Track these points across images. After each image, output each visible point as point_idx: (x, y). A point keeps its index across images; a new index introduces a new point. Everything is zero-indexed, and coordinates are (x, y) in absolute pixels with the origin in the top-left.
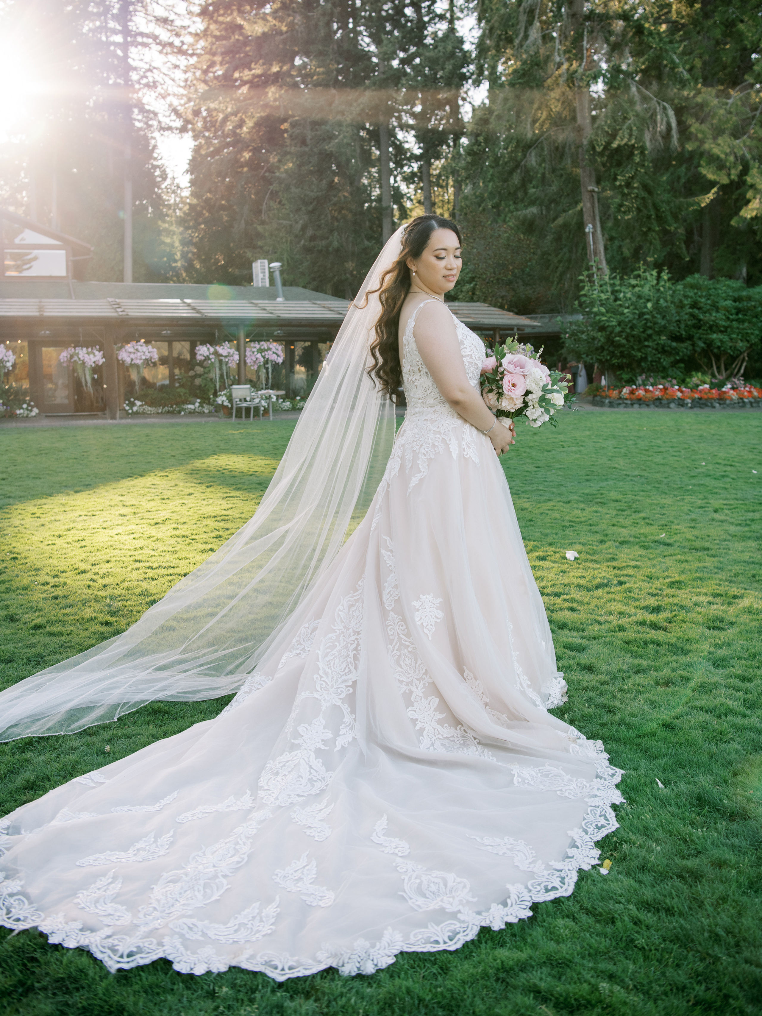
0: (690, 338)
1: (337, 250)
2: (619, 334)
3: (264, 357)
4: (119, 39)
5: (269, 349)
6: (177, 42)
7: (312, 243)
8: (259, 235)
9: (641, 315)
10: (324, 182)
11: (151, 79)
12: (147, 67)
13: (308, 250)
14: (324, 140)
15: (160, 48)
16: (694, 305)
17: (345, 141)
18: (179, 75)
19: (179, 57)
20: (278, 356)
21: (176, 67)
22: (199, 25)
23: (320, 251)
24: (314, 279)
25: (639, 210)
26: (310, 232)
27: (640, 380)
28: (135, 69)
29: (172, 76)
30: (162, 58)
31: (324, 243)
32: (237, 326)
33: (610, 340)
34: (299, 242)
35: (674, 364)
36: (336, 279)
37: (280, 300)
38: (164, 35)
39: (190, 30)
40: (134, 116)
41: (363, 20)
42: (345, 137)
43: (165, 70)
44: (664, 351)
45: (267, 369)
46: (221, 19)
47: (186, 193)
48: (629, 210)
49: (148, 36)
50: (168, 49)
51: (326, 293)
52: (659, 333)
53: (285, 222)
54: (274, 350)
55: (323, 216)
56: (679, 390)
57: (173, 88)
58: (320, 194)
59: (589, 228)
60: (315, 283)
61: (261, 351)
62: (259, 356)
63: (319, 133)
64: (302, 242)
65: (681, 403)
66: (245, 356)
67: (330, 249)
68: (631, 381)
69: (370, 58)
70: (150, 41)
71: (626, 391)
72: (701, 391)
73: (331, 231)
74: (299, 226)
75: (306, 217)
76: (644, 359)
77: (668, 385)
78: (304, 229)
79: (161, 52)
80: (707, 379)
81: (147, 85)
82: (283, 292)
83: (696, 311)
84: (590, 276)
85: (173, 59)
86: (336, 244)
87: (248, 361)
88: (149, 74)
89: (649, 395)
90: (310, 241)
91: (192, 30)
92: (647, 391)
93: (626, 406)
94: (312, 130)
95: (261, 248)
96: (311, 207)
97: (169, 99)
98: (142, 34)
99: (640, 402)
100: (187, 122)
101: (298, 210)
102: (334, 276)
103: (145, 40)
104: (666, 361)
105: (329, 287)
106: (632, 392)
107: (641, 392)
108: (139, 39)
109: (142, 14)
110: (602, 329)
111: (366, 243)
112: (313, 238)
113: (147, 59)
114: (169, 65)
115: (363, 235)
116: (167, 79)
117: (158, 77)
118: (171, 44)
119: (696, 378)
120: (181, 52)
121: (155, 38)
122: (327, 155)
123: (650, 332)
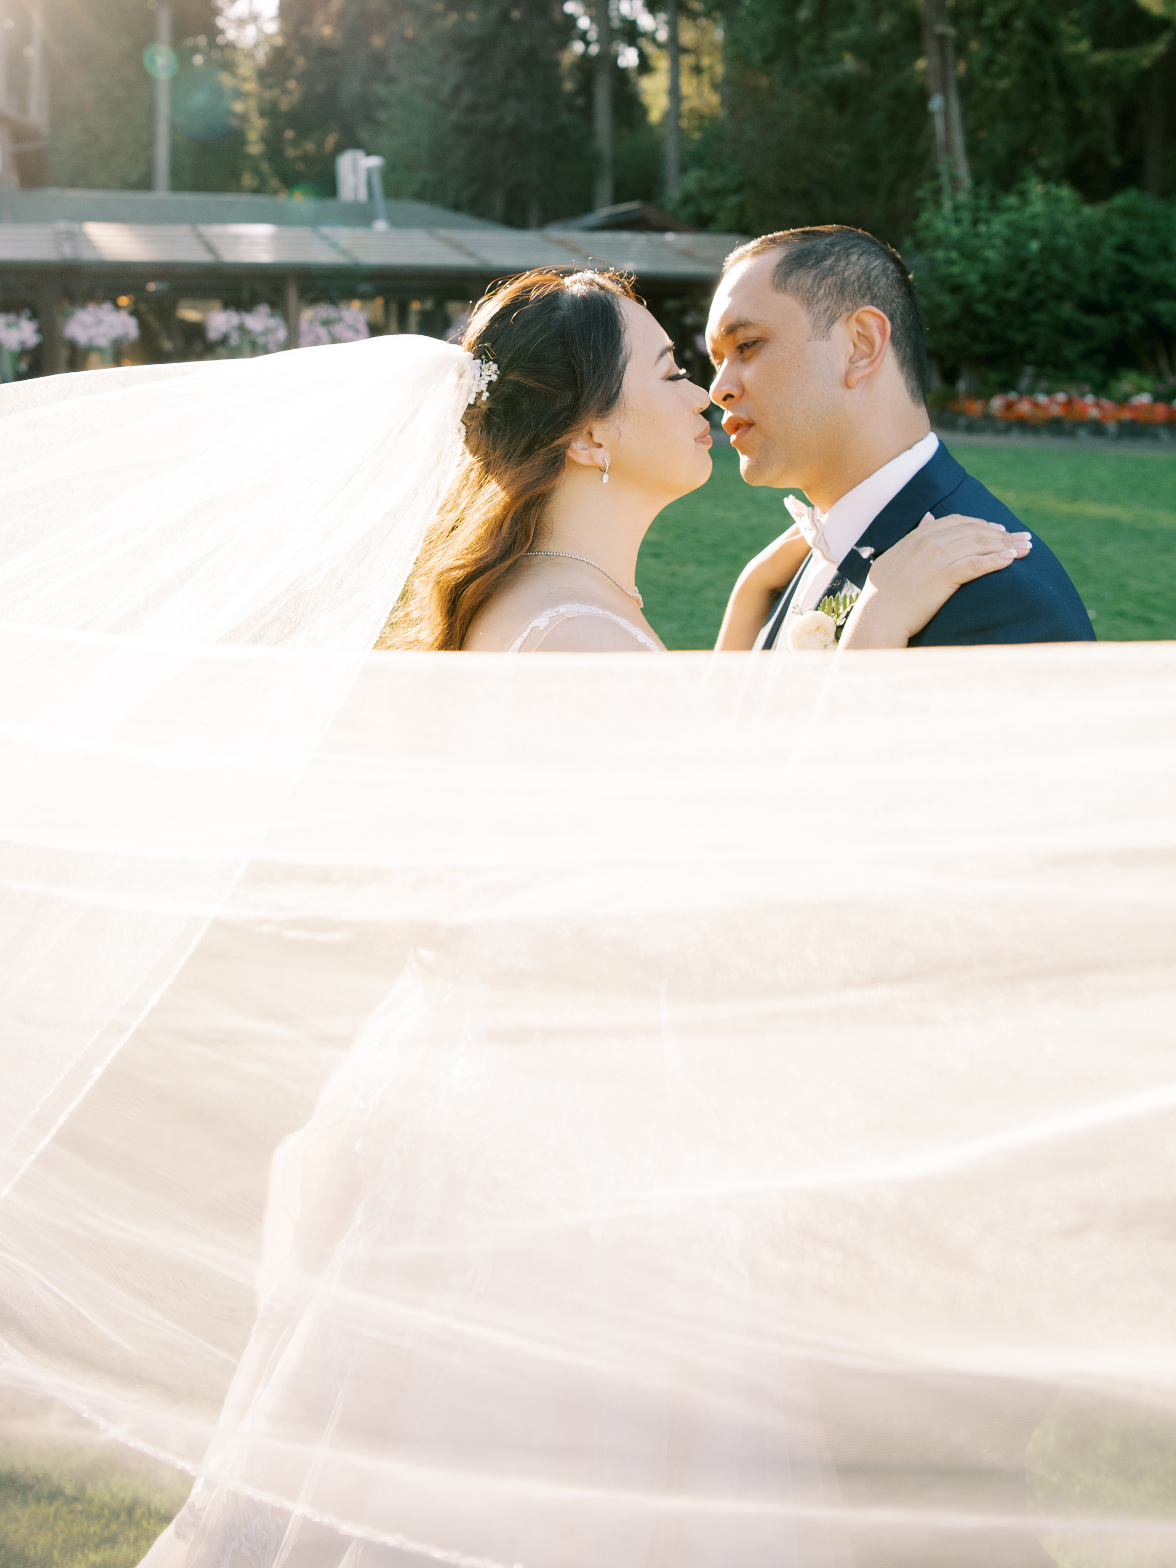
0: (1117, 307)
1: (513, 131)
2: (984, 299)
7: (471, 118)
8: (382, 103)
9: (1022, 264)
13: (462, 130)
16: (1126, 247)
23: (484, 133)
25: (1026, 71)
26: (466, 98)
27: (1024, 383)
31: (491, 117)
33: (967, 309)
34: (447, 116)
35: (1088, 356)
36: (510, 182)
37: (380, 225)
44: (1068, 330)
47: (271, 27)
48: (1005, 72)
52: (1059, 298)
53: (424, 80)
56: (1097, 405)
59: (936, 104)
64: (452, 116)
65: (1097, 428)
67: (501, 128)
68: (1005, 386)
71: (997, 403)
72: (1137, 408)
73: (504, 96)
74: (448, 87)
75: (460, 73)
76: (1030, 346)
77: (1075, 394)
80: (1147, 383)
82: (385, 209)
83: (1127, 259)
84: (938, 191)
86: (510, 120)
89: (1039, 413)
90: (467, 113)
92: (1036, 405)
93: (997, 432)
96: (469, 55)
99: (1024, 425)
104: (1071, 351)
106: (1009, 406)
107: (1024, 407)
110: (956, 289)
112: (472, 109)
119: (1127, 382)
123: (1040, 294)
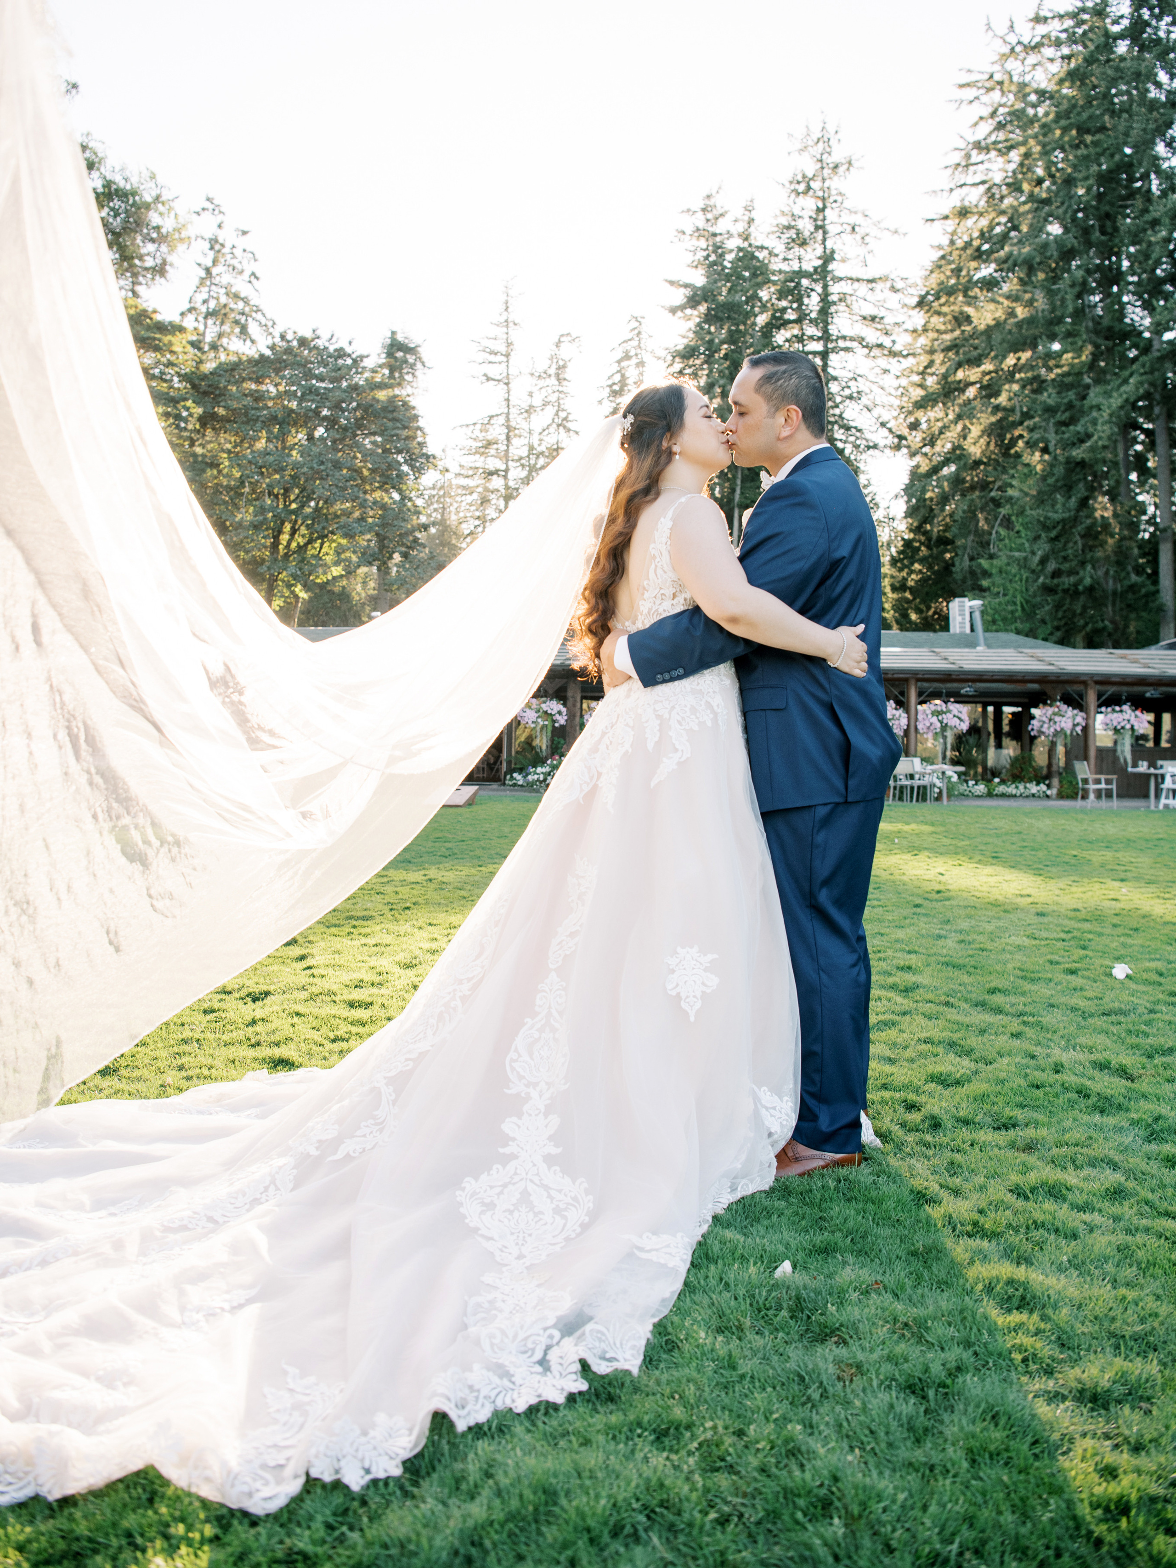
1: (1091, 589)
3: (941, 722)
4: (818, 347)
5: (949, 711)
6: (887, 342)
7: (1056, 581)
8: (985, 573)
10: (1073, 499)
11: (854, 389)
12: (851, 375)
13: (1049, 590)
14: (1074, 444)
15: (866, 351)
17: (1100, 443)
18: (889, 381)
19: (891, 360)
20: (961, 719)
21: (886, 371)
22: (918, 319)
23: (1066, 591)
24: (1057, 628)
26: (1052, 566)
28: (835, 379)
29: (881, 383)
30: (870, 363)
31: (1072, 579)
32: (906, 680)
34: (1036, 581)
36: (1089, 628)
37: (979, 648)
38: (872, 335)
39: (905, 327)
40: (836, 436)
41: (1131, 287)
42: (1100, 438)
43: (872, 377)
45: (945, 737)
46: (945, 309)
47: (901, 526)
49: (852, 339)
50: (876, 352)
51: (1074, 647)
53: (1017, 554)
54: (956, 712)
55: (1071, 545)
57: (881, 397)
58: (1066, 515)
60: (1059, 634)
61: (937, 713)
62: (934, 720)
63: (1066, 436)
64: (1041, 580)
66: (916, 720)
67: (1081, 588)
69: (1141, 333)
70: (855, 344)
73: (1083, 564)
74: (1037, 559)
75: (1047, 547)
78: (1043, 561)
79: (867, 356)
81: (851, 397)
82: (985, 639)
85: (883, 362)
86: (1088, 581)
87: (920, 727)
88: (852, 384)
90: (1053, 577)
91: (909, 326)
94: (1056, 433)
95: (988, 589)
96: (1053, 534)
97: (876, 412)
98: (844, 338)
100: (901, 438)
101: (1037, 538)
102: (1087, 624)
103: (848, 344)
105: (1079, 639)
108: (841, 344)
109: (846, 315)
111: (1134, 578)
112: (1056, 574)
113: (850, 366)
114: (878, 370)
115: (1129, 568)
116: (875, 388)
117: (862, 385)
118: (880, 346)
120: (893, 354)
121: (861, 340)
122: (1078, 464)
